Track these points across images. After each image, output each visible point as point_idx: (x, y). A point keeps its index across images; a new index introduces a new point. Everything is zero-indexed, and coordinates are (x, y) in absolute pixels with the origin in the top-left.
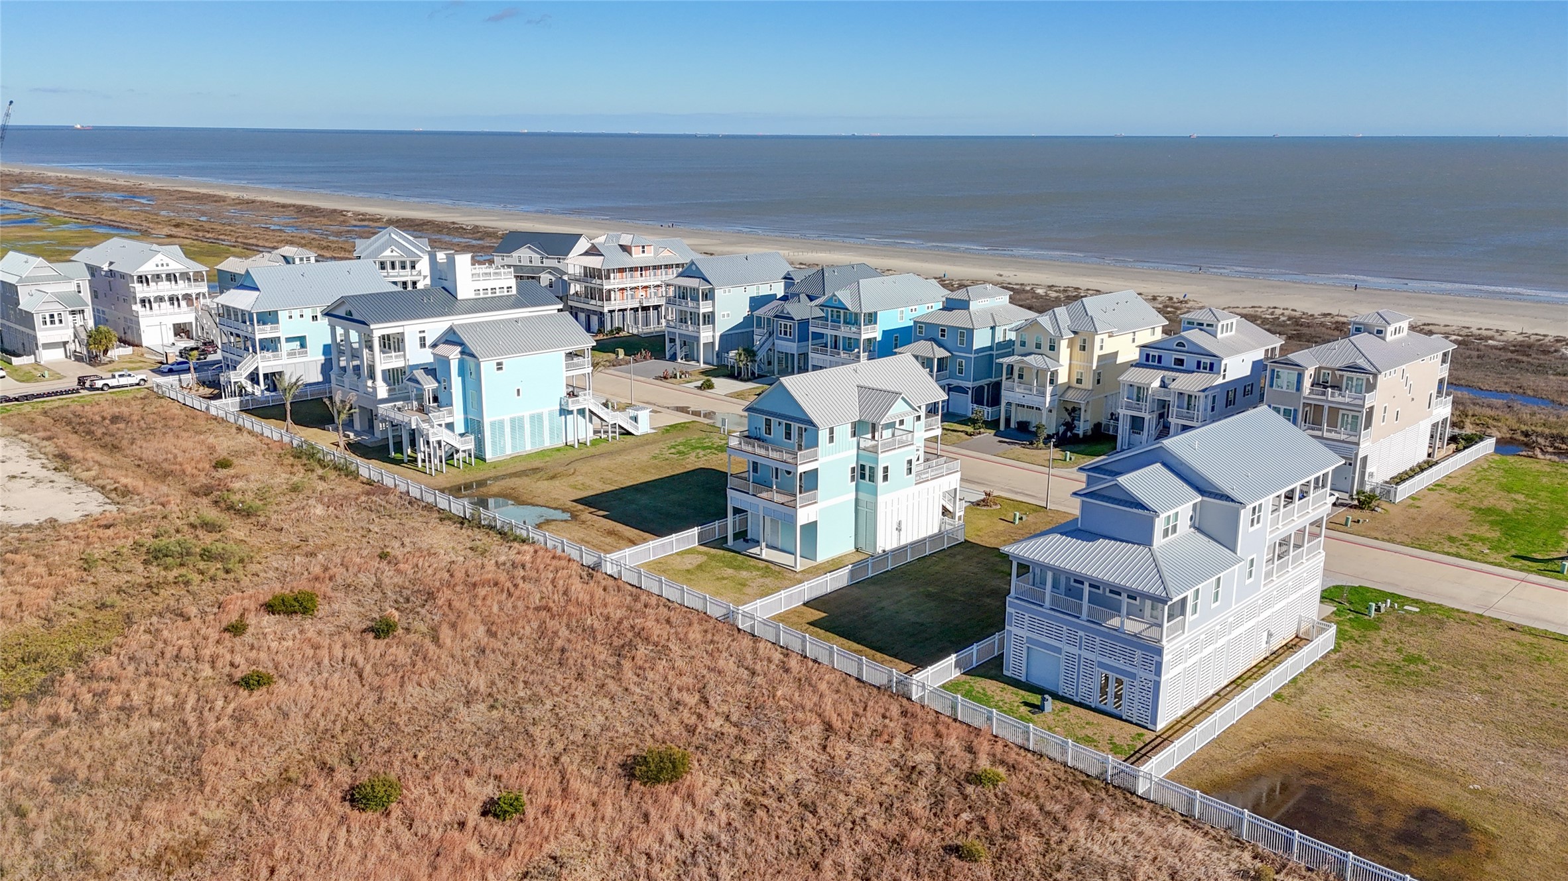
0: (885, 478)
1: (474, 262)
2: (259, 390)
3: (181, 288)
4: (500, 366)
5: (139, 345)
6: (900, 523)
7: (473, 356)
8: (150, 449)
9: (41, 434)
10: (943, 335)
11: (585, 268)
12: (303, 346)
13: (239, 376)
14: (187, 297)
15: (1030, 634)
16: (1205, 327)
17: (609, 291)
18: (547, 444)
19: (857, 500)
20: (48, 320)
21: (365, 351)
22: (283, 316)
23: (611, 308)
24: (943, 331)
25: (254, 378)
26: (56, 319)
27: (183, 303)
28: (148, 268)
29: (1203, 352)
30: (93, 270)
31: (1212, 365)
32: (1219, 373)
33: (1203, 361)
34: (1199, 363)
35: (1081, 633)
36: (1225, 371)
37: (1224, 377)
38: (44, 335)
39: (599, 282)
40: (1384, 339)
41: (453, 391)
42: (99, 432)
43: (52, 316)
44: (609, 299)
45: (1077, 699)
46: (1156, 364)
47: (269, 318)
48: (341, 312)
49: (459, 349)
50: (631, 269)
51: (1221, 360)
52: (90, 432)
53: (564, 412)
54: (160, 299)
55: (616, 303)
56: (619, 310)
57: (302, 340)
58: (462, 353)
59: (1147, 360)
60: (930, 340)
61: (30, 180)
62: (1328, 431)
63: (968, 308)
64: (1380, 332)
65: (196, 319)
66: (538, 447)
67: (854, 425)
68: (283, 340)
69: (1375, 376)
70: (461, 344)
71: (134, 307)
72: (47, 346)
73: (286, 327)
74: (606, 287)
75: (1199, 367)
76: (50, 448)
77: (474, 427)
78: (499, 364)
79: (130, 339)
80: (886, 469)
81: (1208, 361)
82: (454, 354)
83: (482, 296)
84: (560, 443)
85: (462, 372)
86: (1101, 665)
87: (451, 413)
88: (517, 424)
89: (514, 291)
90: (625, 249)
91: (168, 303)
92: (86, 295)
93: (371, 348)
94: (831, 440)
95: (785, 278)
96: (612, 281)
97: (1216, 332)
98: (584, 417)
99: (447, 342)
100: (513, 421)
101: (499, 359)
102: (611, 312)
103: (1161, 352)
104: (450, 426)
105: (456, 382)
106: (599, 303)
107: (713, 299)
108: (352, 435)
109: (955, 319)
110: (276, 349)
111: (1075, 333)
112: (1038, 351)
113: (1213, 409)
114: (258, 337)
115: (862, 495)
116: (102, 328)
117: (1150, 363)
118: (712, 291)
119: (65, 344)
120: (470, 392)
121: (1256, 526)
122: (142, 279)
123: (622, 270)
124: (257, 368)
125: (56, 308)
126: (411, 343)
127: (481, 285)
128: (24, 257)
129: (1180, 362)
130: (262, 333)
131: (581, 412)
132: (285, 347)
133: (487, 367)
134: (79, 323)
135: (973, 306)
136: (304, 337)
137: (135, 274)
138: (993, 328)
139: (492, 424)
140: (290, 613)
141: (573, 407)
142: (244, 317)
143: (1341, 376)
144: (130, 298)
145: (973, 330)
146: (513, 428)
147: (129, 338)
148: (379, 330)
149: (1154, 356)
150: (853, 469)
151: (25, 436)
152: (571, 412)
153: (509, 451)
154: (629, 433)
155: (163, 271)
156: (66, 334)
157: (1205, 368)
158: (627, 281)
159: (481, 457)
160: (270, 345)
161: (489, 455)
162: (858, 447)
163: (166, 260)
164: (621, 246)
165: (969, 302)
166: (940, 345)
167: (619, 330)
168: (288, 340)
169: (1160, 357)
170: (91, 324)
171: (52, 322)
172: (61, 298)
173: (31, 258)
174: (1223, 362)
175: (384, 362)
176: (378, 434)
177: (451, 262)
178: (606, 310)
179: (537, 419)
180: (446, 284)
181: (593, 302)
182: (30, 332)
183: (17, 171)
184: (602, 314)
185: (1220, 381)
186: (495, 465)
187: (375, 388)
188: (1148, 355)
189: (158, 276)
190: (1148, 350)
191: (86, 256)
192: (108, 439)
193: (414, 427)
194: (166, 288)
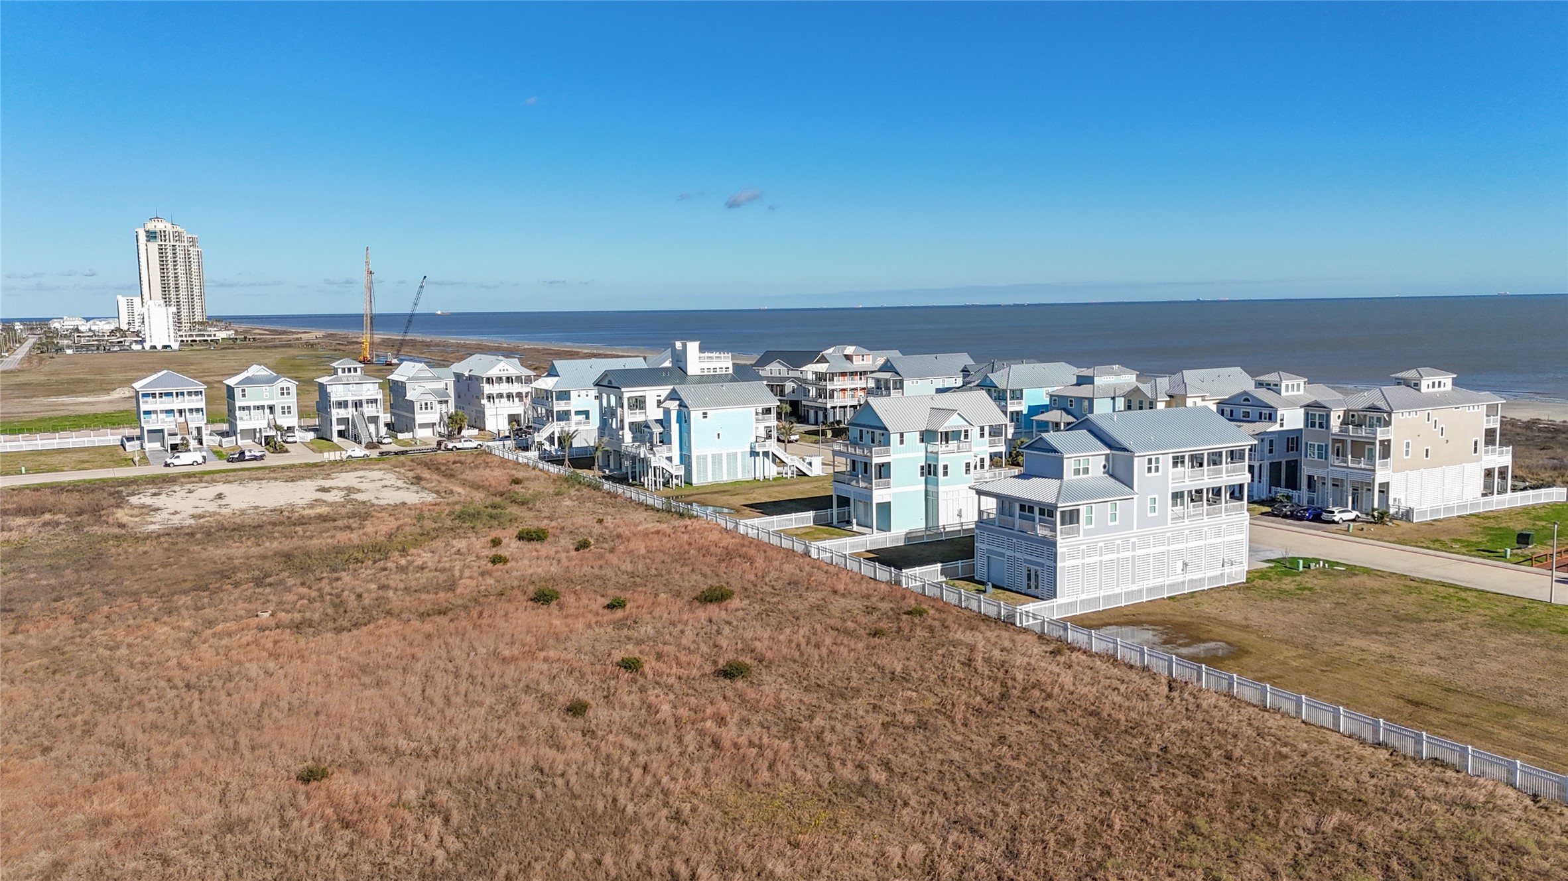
0: (945, 474)
1: (702, 349)
2: (553, 449)
3: (516, 388)
4: (705, 415)
5: (484, 429)
6: (960, 511)
7: (686, 407)
8: (470, 475)
9: (407, 468)
10: (1071, 405)
11: (816, 373)
12: (587, 418)
13: (541, 436)
14: (519, 395)
15: (988, 547)
16: (1272, 387)
17: (833, 391)
18: (740, 477)
19: (926, 491)
20: (423, 406)
21: (619, 410)
22: (574, 394)
23: (834, 405)
24: (1071, 401)
25: (551, 439)
26: (429, 406)
27: (516, 400)
28: (494, 372)
29: (1266, 406)
30: (458, 377)
31: (1270, 415)
32: (1276, 422)
33: (1264, 412)
34: (1260, 414)
35: (1015, 540)
36: (1282, 420)
37: (1282, 425)
38: (420, 418)
39: (824, 383)
40: (1419, 390)
41: (672, 433)
42: (443, 468)
43: (426, 404)
44: (832, 397)
45: (1014, 589)
46: (1229, 417)
47: (564, 396)
48: (605, 383)
49: (678, 402)
50: (852, 374)
51: (1276, 410)
52: (438, 469)
53: (754, 454)
54: (500, 396)
55: (838, 401)
56: (840, 407)
57: (586, 413)
58: (680, 405)
59: (1223, 414)
60: (1061, 409)
61: (437, 345)
62: (1353, 462)
63: (1092, 383)
64: (1416, 385)
65: (525, 413)
66: (733, 479)
67: (922, 434)
68: (573, 413)
69: (1390, 414)
70: (680, 399)
71: (483, 402)
72: (422, 426)
73: (575, 404)
74: (829, 387)
75: (1260, 418)
76: (411, 474)
77: (686, 460)
78: (704, 413)
79: (478, 422)
80: (946, 467)
81: (1268, 412)
82: (673, 405)
83: (706, 373)
84: (750, 477)
85: (679, 421)
86: (1026, 561)
87: (670, 449)
88: (717, 459)
89: (731, 371)
90: (848, 358)
91: (506, 399)
92: (451, 391)
93: (622, 407)
94: (902, 442)
95: (963, 371)
96: (835, 382)
97: (1280, 390)
98: (768, 458)
99: (672, 399)
100: (713, 456)
101: (705, 409)
102: (834, 408)
103: (1235, 408)
104: (669, 459)
105: (675, 427)
106: (824, 401)
107: (902, 387)
108: (607, 471)
109: (1084, 391)
110: (568, 419)
111: (1171, 396)
113: (1271, 451)
114: (556, 409)
115: (930, 488)
116: (460, 412)
117: (1226, 416)
118: (901, 382)
119: (434, 425)
120: (685, 435)
121: (1153, 474)
122: (490, 381)
123: (843, 374)
124: (553, 433)
125: (430, 398)
126: (651, 403)
127: (706, 365)
128: (412, 364)
129: (1247, 414)
130: (559, 406)
131: (766, 454)
132: (574, 418)
133: (695, 415)
134: (444, 410)
135: (1098, 381)
136: (588, 411)
137: (485, 376)
138: (1113, 398)
139: (698, 457)
140: (531, 539)
141: (760, 450)
142: (548, 394)
143: (1365, 416)
144: (479, 394)
145: (1093, 399)
146: (714, 462)
147: (478, 425)
148: (628, 393)
149: (1227, 411)
150: (922, 468)
151: (397, 469)
152: (758, 454)
153: (710, 479)
154: (805, 475)
155: (504, 374)
156: (435, 418)
157: (1264, 418)
158: (848, 383)
159: (689, 483)
160: (564, 416)
161: (695, 481)
162: (927, 451)
163: (507, 366)
164: (845, 356)
165: (1093, 377)
166: (1068, 413)
167: (839, 422)
168: (578, 413)
169: (1233, 412)
170: (452, 410)
171: (426, 408)
172: (435, 392)
173: (416, 364)
174: (1279, 413)
175: (631, 417)
176: (624, 470)
177: (685, 346)
178: (829, 406)
179: (732, 457)
180: (681, 365)
181: (820, 400)
182: (410, 415)
183: (428, 340)
184: (826, 409)
185: (1276, 427)
186: (698, 488)
187: (623, 435)
188: (1223, 410)
189: (501, 378)
191: (457, 367)
192: (448, 472)
193: (642, 456)
194: (505, 388)
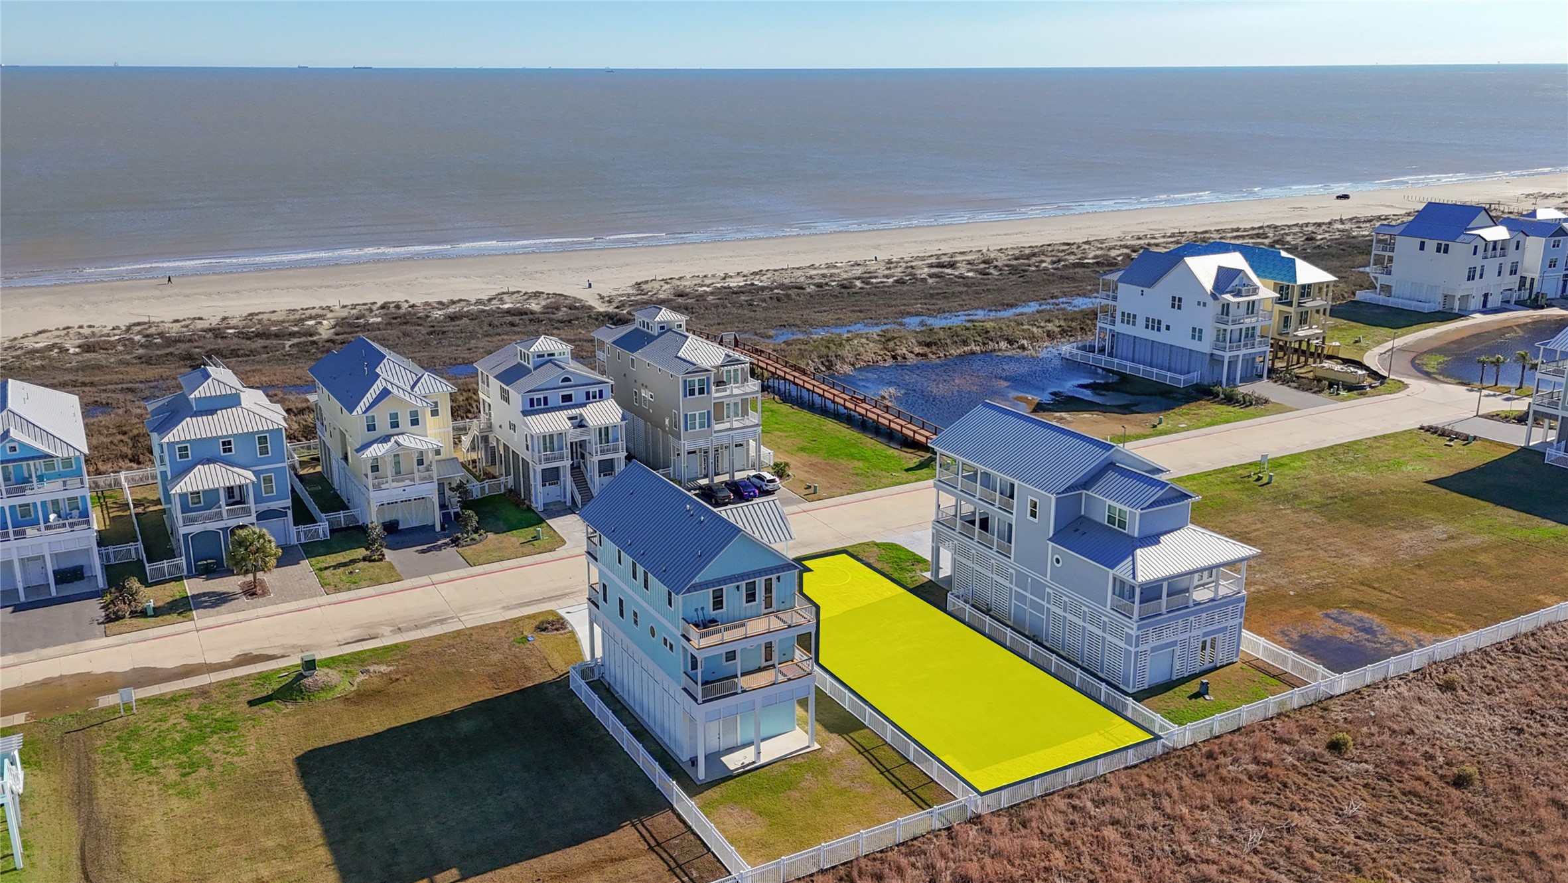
29: (591, 381)
31: (601, 392)
33: (591, 390)
34: (588, 393)
35: (1192, 618)
45: (1186, 675)
46: (542, 406)
51: (609, 384)
59: (532, 404)
75: (588, 398)
81: (597, 390)
86: (1204, 635)
103: (546, 393)
112: (395, 430)
117: (536, 407)
129: (567, 398)
149: (539, 400)
157: (594, 397)
169: (546, 399)
188: (532, 400)
190: (531, 395)
